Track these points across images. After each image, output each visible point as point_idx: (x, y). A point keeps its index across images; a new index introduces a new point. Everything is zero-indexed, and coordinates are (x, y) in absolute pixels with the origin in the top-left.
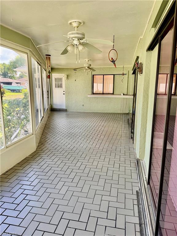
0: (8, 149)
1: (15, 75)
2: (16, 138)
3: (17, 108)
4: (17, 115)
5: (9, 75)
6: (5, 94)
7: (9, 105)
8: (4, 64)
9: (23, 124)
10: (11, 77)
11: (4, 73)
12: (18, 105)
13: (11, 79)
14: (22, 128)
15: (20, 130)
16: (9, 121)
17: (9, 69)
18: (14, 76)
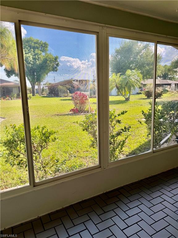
0: (155, 154)
1: (175, 75)
2: (165, 143)
3: (171, 111)
4: (171, 118)
5: (170, 76)
6: (162, 95)
7: (163, 107)
8: (165, 66)
9: (175, 129)
10: (171, 79)
11: (164, 75)
12: (173, 107)
13: (171, 80)
14: (174, 134)
15: (171, 136)
16: (161, 124)
17: (169, 70)
18: (175, 77)
